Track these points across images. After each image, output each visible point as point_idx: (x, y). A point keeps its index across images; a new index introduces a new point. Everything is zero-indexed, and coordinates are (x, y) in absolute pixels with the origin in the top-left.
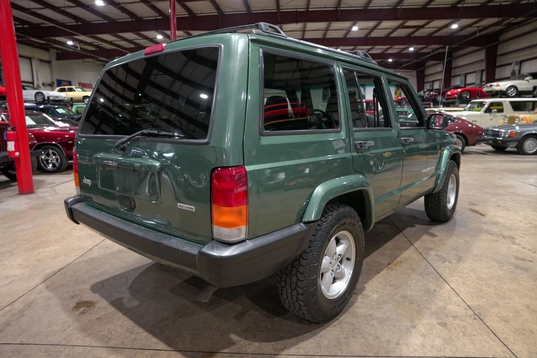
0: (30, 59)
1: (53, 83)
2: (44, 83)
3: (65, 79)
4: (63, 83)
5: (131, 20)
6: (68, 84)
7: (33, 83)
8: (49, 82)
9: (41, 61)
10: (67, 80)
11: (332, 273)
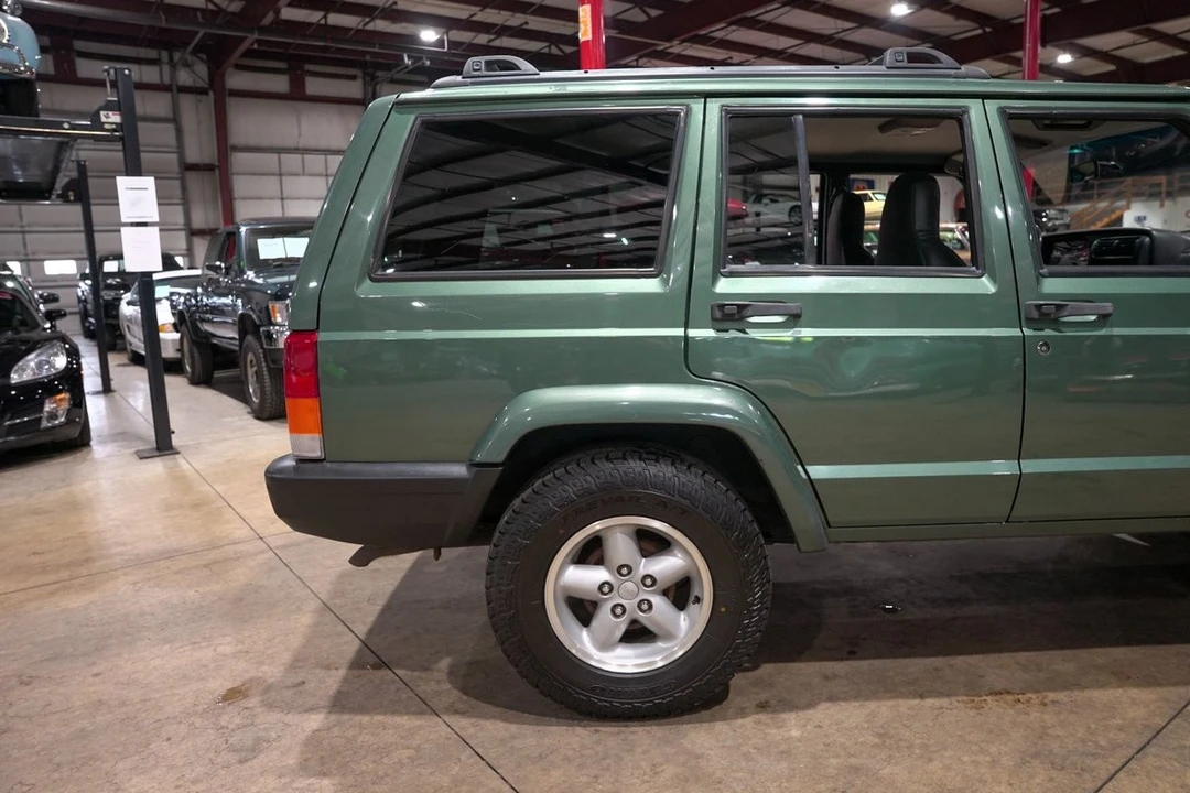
5: (980, 31)
6: (865, 186)
11: (619, 611)
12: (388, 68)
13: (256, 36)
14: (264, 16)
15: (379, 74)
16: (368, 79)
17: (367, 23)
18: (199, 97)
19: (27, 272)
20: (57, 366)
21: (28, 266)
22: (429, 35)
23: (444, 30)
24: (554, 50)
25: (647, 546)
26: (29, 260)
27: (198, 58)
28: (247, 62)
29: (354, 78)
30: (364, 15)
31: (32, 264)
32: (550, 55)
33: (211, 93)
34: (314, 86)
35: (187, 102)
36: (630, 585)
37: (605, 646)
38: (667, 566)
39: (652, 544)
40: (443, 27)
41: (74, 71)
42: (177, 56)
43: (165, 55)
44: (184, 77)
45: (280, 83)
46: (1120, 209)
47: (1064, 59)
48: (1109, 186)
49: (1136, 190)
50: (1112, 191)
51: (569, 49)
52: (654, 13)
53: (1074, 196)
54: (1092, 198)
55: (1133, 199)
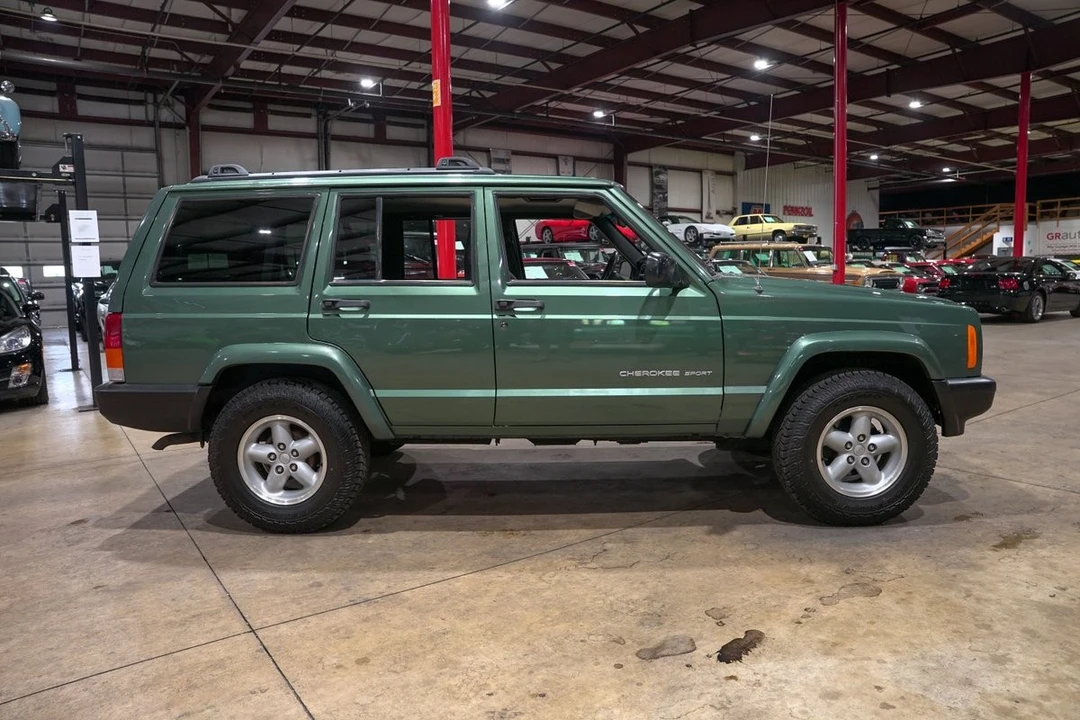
0: (700, 171)
1: (735, 209)
2: (719, 209)
3: (757, 202)
4: (753, 209)
6: (762, 209)
7: (700, 212)
8: (729, 208)
9: (719, 173)
10: (762, 202)
11: (280, 470)
12: (337, 107)
13: (221, 85)
14: (227, 69)
15: (330, 112)
16: (321, 117)
17: (316, 73)
18: (178, 131)
19: (28, 274)
20: (24, 344)
21: (29, 270)
22: (367, 83)
23: (380, 78)
24: (474, 94)
25: (296, 434)
26: (30, 265)
27: (177, 99)
28: (218, 102)
29: (308, 116)
30: (313, 67)
31: (32, 268)
32: (470, 97)
33: (187, 128)
34: (275, 122)
35: (167, 135)
36: (286, 455)
37: (273, 490)
38: (305, 445)
39: (297, 433)
40: (378, 76)
41: (75, 110)
42: (160, 97)
43: (150, 97)
44: (165, 115)
45: (246, 120)
46: (991, 231)
47: (915, 105)
48: (982, 211)
49: (1004, 215)
50: (984, 215)
51: (488, 94)
52: (554, 66)
53: (953, 219)
54: (968, 221)
55: (1001, 223)
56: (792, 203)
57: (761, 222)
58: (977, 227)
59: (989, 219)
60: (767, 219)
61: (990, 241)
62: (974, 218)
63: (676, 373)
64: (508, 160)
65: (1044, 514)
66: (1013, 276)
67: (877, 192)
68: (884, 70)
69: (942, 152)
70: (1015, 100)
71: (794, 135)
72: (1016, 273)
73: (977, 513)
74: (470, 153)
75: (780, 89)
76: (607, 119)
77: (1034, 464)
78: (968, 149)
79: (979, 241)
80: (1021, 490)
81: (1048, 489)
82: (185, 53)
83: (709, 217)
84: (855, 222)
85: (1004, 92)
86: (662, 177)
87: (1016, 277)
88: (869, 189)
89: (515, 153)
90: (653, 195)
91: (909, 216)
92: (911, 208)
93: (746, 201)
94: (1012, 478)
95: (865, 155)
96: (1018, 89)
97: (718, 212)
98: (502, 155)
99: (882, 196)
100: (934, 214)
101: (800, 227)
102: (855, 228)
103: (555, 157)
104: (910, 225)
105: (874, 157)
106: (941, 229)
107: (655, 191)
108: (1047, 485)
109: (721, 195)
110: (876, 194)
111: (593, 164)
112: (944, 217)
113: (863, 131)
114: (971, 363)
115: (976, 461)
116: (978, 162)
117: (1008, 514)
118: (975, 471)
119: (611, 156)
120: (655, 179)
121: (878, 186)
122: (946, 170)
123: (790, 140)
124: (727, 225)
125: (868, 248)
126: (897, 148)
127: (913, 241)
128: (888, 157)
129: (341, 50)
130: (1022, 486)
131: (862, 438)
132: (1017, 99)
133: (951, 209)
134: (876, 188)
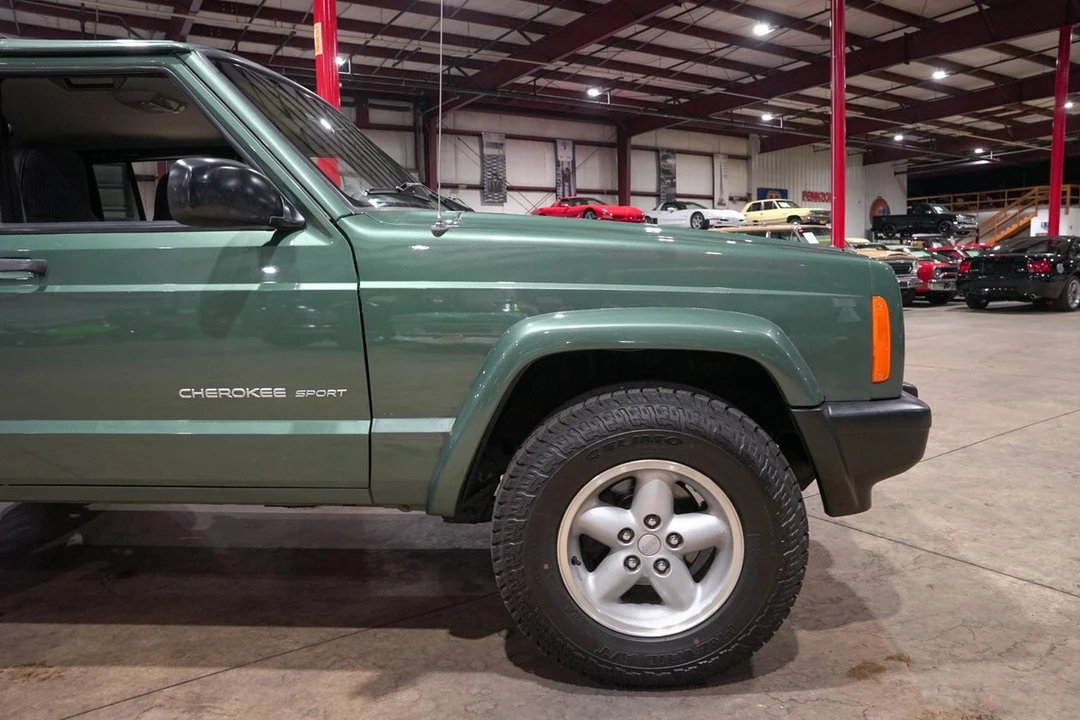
0: (711, 155)
1: (749, 195)
2: (732, 195)
3: (774, 187)
4: (769, 194)
6: (779, 195)
7: (711, 198)
8: (743, 194)
9: (732, 157)
10: (779, 187)
23: (348, 55)
40: (346, 53)
46: (1028, 215)
47: (939, 75)
48: (1019, 194)
49: (1043, 198)
50: (1020, 200)
51: (471, 72)
52: (536, 37)
53: (988, 204)
54: (1003, 206)
55: (1039, 207)
56: (811, 189)
57: (776, 208)
58: (1012, 212)
59: (1026, 204)
60: (783, 204)
61: (1027, 226)
62: (1010, 203)
63: (280, 392)
64: (502, 145)
65: (1031, 663)
66: (1046, 257)
67: (905, 176)
68: (900, 34)
69: (974, 130)
70: (1051, 66)
71: (807, 114)
72: (1048, 255)
73: (900, 658)
74: (461, 137)
75: (787, 60)
76: (603, 97)
77: (1035, 531)
78: (1002, 126)
79: (1015, 227)
80: (999, 594)
81: (1048, 592)
82: (133, 29)
83: (721, 203)
84: (881, 208)
85: (1040, 57)
86: (670, 161)
87: (1048, 258)
88: (896, 174)
89: (509, 137)
90: (660, 181)
91: (939, 202)
92: (942, 193)
93: (761, 186)
94: (992, 564)
95: (889, 135)
96: (1054, 53)
97: (731, 199)
98: (495, 139)
99: (909, 181)
100: (966, 199)
101: (816, 213)
102: (881, 214)
103: (553, 141)
104: (939, 210)
105: (899, 138)
106: (975, 214)
107: (662, 176)
108: (1048, 580)
109: (735, 181)
110: (904, 178)
111: (594, 149)
112: (978, 202)
113: (884, 108)
114: (880, 373)
115: (938, 524)
116: (1013, 141)
117: (958, 660)
118: (931, 546)
119: (614, 140)
120: (662, 163)
121: (906, 170)
122: (979, 151)
123: (805, 120)
124: (739, 211)
125: (894, 235)
126: (922, 126)
127: (942, 225)
128: (913, 138)
129: (300, 23)
130: (1003, 582)
131: (652, 520)
132: (1054, 66)
133: (984, 193)
134: (904, 172)
